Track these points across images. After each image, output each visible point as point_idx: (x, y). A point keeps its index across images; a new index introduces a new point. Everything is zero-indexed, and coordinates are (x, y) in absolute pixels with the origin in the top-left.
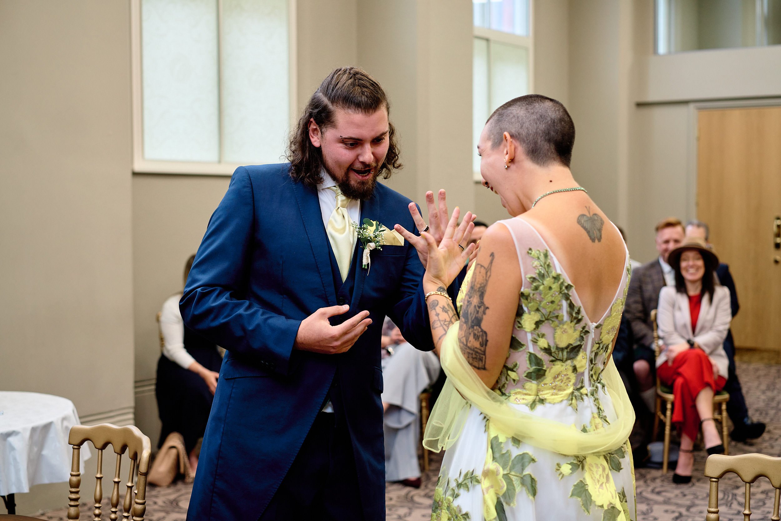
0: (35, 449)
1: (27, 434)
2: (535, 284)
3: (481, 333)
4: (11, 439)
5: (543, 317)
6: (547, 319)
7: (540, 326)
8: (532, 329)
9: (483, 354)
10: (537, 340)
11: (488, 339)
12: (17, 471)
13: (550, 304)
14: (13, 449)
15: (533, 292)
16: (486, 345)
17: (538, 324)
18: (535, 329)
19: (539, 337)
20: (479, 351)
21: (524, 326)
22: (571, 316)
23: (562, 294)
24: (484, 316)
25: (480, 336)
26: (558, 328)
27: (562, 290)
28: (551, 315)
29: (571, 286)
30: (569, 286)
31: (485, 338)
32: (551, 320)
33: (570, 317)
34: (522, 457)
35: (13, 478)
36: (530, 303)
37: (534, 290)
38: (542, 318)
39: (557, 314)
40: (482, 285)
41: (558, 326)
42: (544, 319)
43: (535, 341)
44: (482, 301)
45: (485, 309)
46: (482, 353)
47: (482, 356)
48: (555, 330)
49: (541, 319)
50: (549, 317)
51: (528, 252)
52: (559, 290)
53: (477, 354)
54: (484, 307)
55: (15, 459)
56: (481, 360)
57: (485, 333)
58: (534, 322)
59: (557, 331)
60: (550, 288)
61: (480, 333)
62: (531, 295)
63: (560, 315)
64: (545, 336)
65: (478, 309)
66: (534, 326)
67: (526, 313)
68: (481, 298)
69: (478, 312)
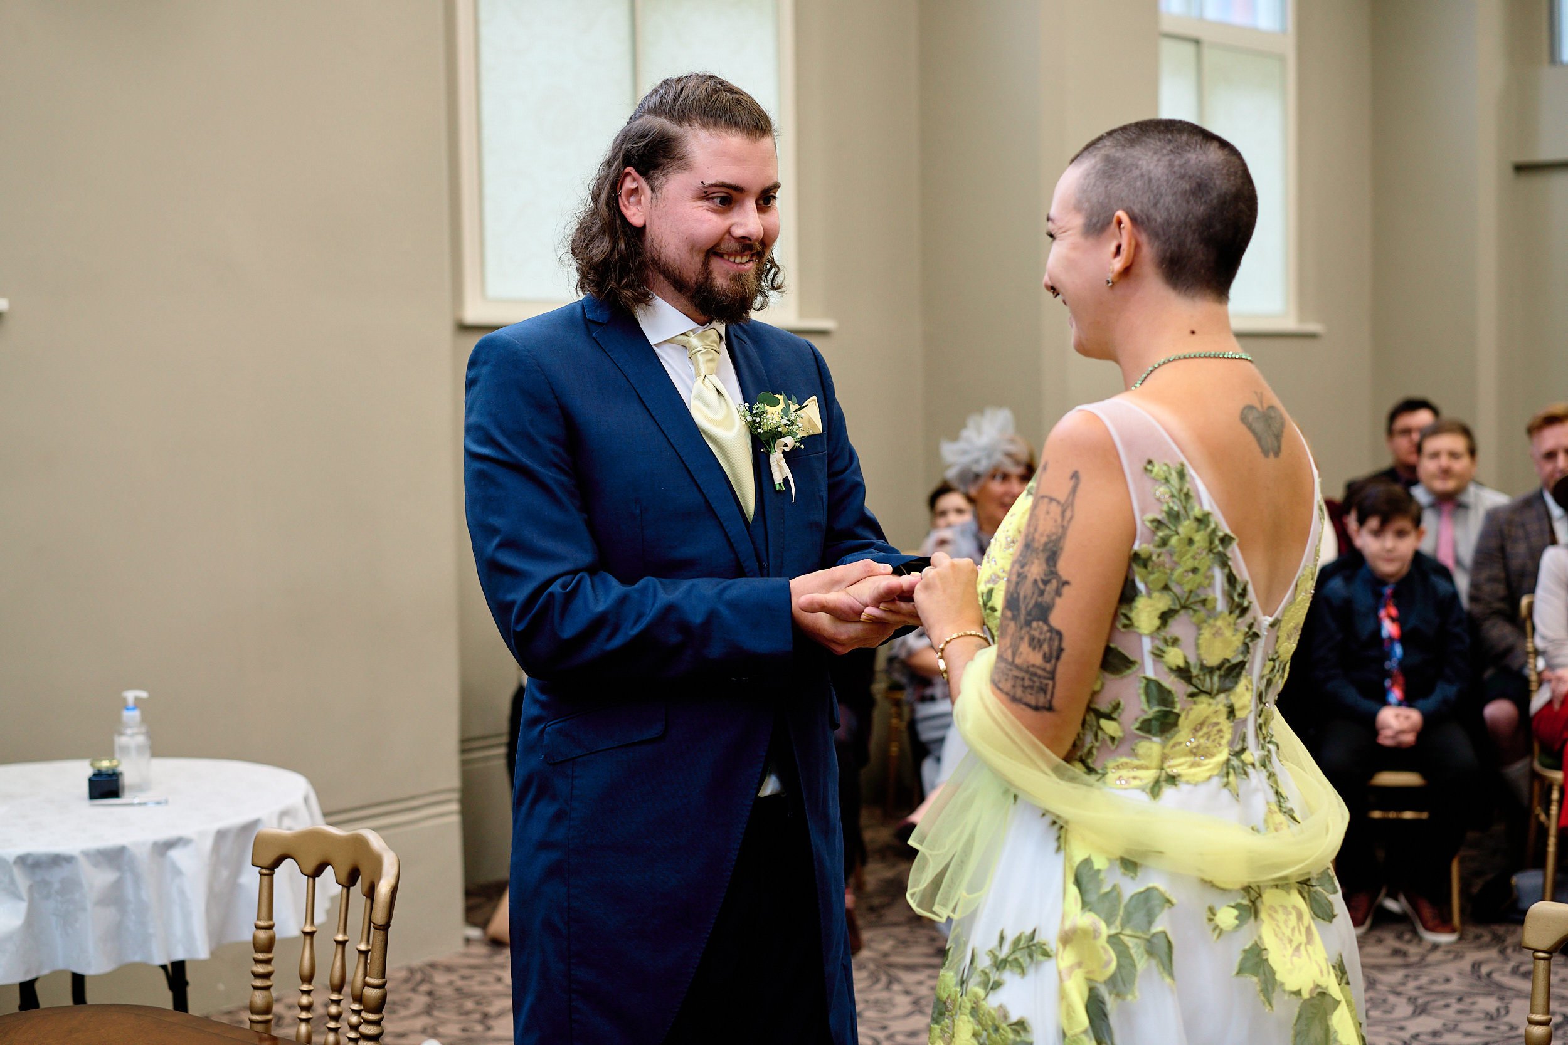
0: (225, 873)
1: (208, 844)
2: (1161, 534)
3: (1048, 635)
4: (175, 854)
5: (1177, 602)
6: (1184, 607)
7: (1171, 622)
8: (1154, 628)
9: (1049, 679)
10: (1163, 652)
11: (1065, 645)
12: (187, 916)
13: (1191, 575)
14: (177, 872)
15: (1159, 550)
16: (1058, 658)
17: (1165, 617)
18: (1159, 628)
19: (1168, 645)
20: (1040, 672)
21: (1136, 624)
22: (1231, 601)
23: (1214, 553)
24: (1058, 601)
25: (1045, 640)
26: (1205, 625)
27: (1213, 546)
28: (1192, 600)
29: (1231, 539)
30: (1227, 538)
31: (1056, 643)
32: (1191, 608)
33: (1228, 602)
34: (1147, 896)
35: (178, 930)
36: (1152, 573)
37: (1159, 546)
38: (1174, 604)
39: (1203, 597)
40: (1054, 537)
41: (1205, 622)
42: (1177, 607)
43: (1158, 652)
44: (1053, 569)
45: (1060, 585)
46: (1048, 675)
47: (1045, 681)
48: (1199, 628)
49: (1173, 607)
50: (1188, 603)
51: (1146, 469)
52: (1207, 544)
53: (1035, 679)
54: (1058, 582)
55: (182, 892)
56: (1043, 690)
57: (1059, 634)
58: (1158, 613)
59: (1203, 631)
60: (1191, 541)
61: (1045, 634)
62: (1154, 558)
63: (1209, 598)
64: (1179, 643)
65: (1041, 586)
66: (1157, 622)
67: (1142, 596)
68: (1051, 564)
69: (1042, 593)
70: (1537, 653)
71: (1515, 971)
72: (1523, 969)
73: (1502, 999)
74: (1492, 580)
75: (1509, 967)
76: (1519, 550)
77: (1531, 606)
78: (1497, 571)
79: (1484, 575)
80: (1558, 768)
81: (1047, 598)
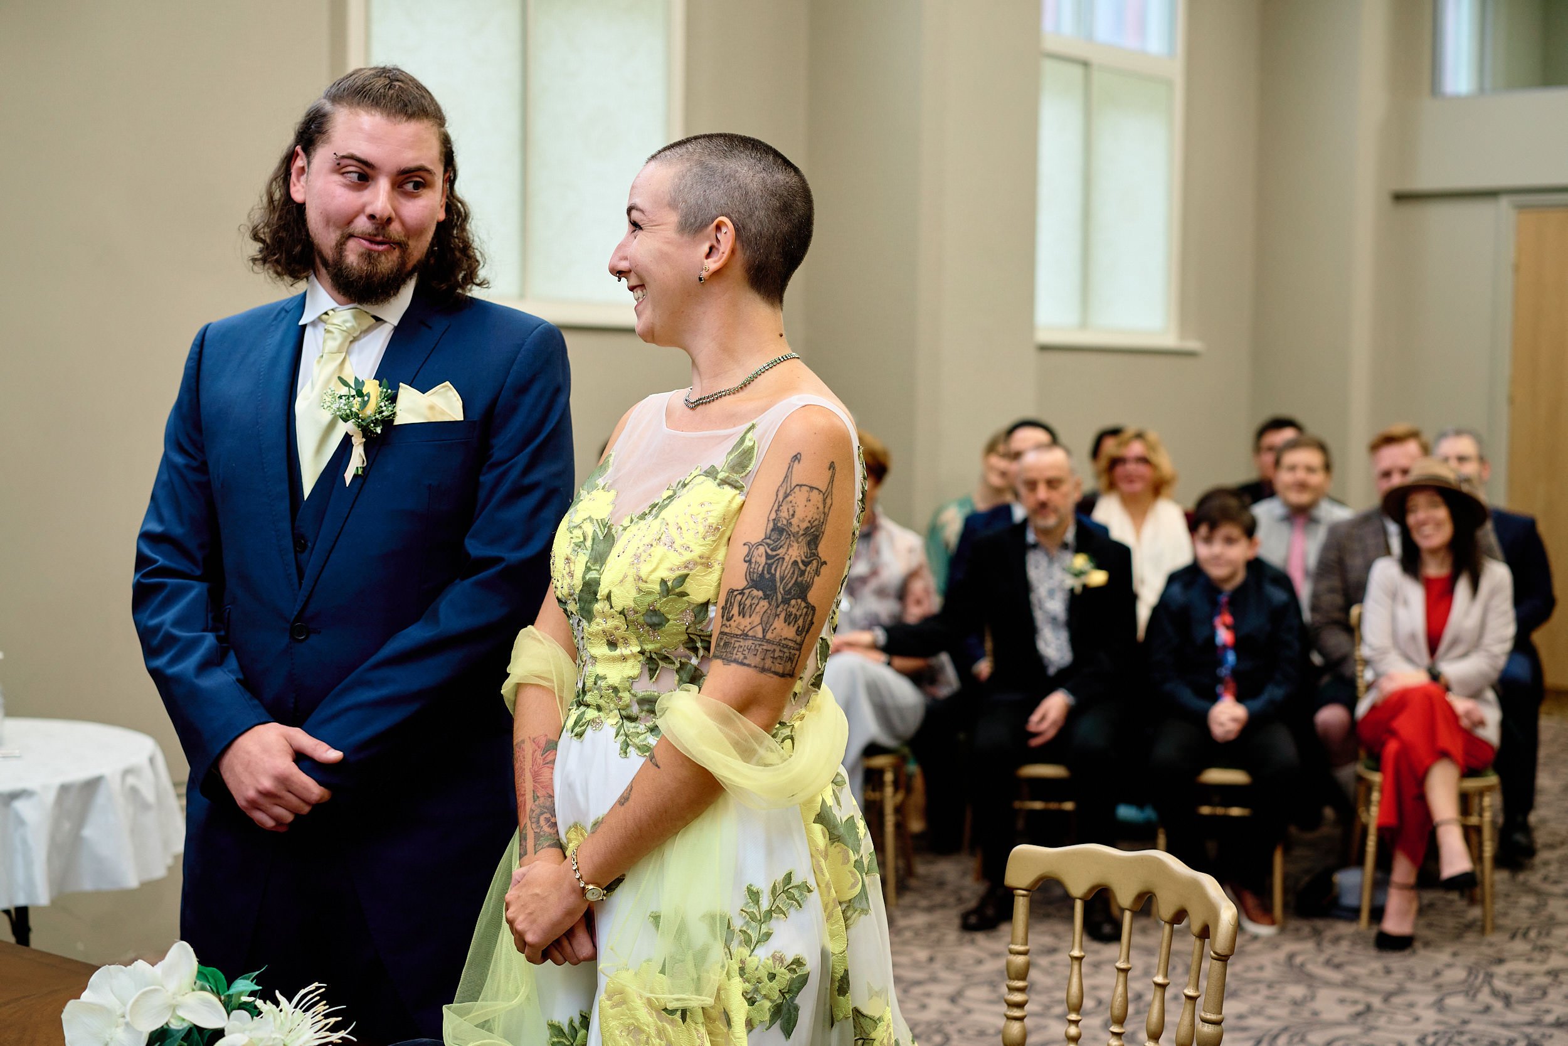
3: (804, 610)
20: (790, 644)
25: (800, 616)
44: (814, 551)
45: (819, 566)
47: (794, 651)
53: (785, 650)
54: (818, 563)
57: (813, 609)
61: (801, 610)
65: (801, 566)
68: (813, 547)
69: (803, 573)
70: (1366, 663)
71: (1328, 963)
72: (1337, 960)
73: (1310, 986)
74: (1332, 590)
75: (1322, 958)
76: (1355, 562)
77: (1360, 617)
78: (1335, 582)
79: (1325, 584)
80: (1377, 768)
81: (807, 577)
